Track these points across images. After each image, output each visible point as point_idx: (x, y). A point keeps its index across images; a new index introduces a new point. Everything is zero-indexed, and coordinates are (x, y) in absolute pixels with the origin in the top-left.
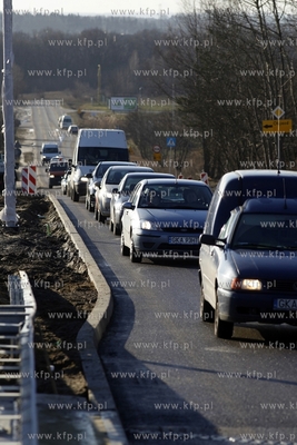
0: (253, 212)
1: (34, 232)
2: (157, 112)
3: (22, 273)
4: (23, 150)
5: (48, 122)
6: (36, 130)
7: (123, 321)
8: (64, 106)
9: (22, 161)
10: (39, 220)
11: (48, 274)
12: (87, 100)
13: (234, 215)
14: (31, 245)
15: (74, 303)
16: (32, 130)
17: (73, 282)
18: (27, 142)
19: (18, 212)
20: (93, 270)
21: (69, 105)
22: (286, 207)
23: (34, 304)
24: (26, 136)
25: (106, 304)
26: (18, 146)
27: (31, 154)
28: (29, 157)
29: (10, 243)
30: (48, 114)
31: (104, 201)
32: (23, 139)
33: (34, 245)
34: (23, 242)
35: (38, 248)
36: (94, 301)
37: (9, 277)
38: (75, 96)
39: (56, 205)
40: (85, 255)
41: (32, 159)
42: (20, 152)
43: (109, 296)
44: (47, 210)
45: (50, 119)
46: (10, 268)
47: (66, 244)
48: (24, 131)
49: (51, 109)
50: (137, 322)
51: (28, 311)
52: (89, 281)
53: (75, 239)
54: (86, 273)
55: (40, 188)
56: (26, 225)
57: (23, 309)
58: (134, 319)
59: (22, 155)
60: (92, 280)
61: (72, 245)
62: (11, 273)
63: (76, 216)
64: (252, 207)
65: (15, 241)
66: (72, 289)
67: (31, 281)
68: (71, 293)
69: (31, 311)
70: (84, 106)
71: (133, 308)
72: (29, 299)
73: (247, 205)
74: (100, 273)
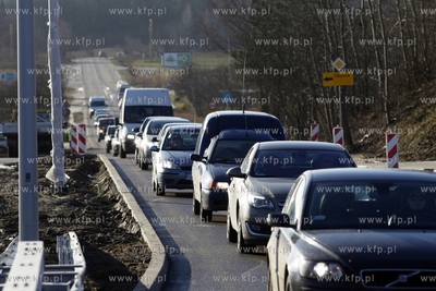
0: (225, 139)
1: (84, 193)
2: (212, 68)
3: (72, 234)
4: (73, 110)
5: (97, 80)
6: (86, 89)
7: (179, 281)
8: (115, 64)
9: (71, 122)
10: (89, 180)
11: (99, 235)
12: (139, 57)
13: (213, 141)
14: (81, 205)
15: (127, 264)
16: (81, 89)
17: (126, 242)
18: (76, 102)
19: (68, 173)
20: (147, 229)
21: (121, 62)
22: (247, 135)
23: (83, 264)
24: (75, 96)
25: (161, 264)
26: (67, 105)
27: (81, 114)
28: (78, 116)
29: (59, 204)
30: (98, 72)
31: (145, 150)
32: (73, 99)
33: (84, 206)
34: (73, 203)
35: (89, 209)
36: (148, 261)
37: (58, 239)
38: (126, 53)
39: (107, 164)
40: (138, 215)
41: (82, 119)
42: (69, 112)
43: (164, 255)
44: (98, 170)
45: (100, 77)
46: (59, 229)
47: (118, 205)
48: (73, 90)
49: (101, 66)
50: (193, 282)
51: (77, 270)
52: (143, 241)
53: (128, 199)
54: (139, 233)
55: (91, 149)
56: (75, 186)
57: (72, 268)
58: (190, 279)
59: (71, 115)
60: (146, 239)
61: (124, 205)
62: (60, 234)
63: (129, 175)
64: (225, 136)
65: (64, 201)
66: (124, 250)
67: (81, 242)
68: (123, 253)
69: (79, 271)
70: (136, 63)
71: (190, 268)
72: (79, 259)
73: (221, 134)
74: (154, 233)
